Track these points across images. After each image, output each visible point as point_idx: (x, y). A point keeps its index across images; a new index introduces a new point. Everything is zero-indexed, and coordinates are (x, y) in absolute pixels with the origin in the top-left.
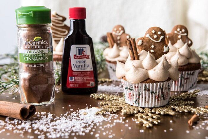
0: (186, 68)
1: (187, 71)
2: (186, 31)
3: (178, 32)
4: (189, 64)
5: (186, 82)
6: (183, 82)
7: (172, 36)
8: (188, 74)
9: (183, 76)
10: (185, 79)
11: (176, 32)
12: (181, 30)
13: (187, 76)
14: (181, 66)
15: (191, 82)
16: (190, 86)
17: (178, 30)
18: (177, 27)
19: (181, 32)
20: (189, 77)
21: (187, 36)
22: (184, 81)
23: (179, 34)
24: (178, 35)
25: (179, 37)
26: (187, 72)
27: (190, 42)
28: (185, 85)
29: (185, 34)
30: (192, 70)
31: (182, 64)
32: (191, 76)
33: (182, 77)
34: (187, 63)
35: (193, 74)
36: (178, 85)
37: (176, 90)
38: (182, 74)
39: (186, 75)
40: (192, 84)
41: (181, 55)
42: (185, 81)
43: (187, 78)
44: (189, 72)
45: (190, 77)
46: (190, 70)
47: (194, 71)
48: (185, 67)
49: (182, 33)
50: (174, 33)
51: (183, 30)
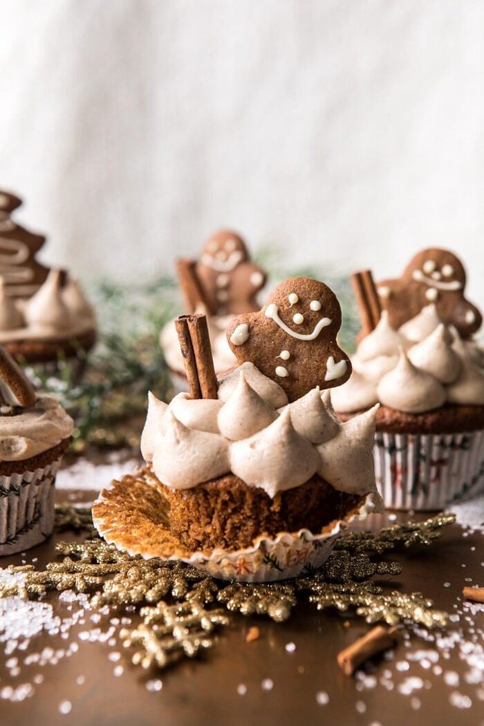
0: (433, 424)
1: (438, 433)
2: (460, 274)
3: (428, 275)
4: (451, 406)
5: (438, 475)
6: (423, 475)
7: (405, 292)
8: (442, 444)
9: (423, 452)
10: (432, 463)
11: (418, 275)
12: (438, 268)
13: (440, 453)
14: (416, 415)
15: (458, 474)
16: (456, 488)
17: (429, 266)
18: (425, 255)
19: (436, 276)
20: (446, 455)
21: (461, 291)
22: (428, 472)
23: (430, 282)
24: (424, 286)
25: (431, 294)
26: (437, 439)
27: (470, 317)
28: (433, 487)
29: (455, 285)
30: (460, 432)
31: (418, 405)
32: (457, 454)
33: (418, 457)
34: (439, 402)
35: (467, 445)
36: (404, 486)
37: (398, 504)
38: (418, 447)
39: (435, 450)
40: (462, 481)
41: (415, 371)
42: (433, 470)
43: (441, 462)
44: (449, 439)
45: (452, 457)
46: (452, 429)
47: (468, 435)
48: (430, 419)
49: (444, 279)
50: (412, 281)
51: (447, 270)
